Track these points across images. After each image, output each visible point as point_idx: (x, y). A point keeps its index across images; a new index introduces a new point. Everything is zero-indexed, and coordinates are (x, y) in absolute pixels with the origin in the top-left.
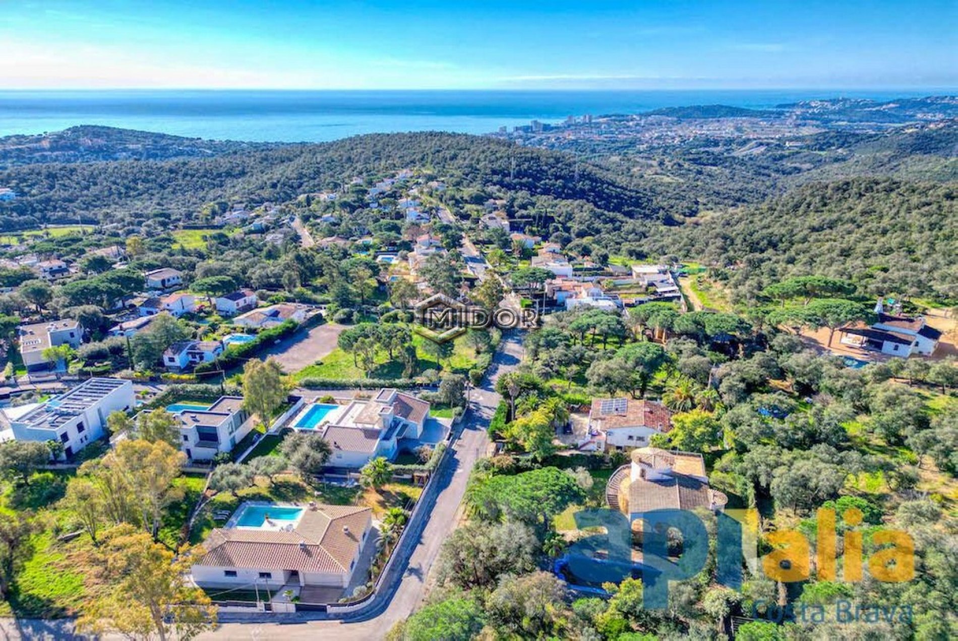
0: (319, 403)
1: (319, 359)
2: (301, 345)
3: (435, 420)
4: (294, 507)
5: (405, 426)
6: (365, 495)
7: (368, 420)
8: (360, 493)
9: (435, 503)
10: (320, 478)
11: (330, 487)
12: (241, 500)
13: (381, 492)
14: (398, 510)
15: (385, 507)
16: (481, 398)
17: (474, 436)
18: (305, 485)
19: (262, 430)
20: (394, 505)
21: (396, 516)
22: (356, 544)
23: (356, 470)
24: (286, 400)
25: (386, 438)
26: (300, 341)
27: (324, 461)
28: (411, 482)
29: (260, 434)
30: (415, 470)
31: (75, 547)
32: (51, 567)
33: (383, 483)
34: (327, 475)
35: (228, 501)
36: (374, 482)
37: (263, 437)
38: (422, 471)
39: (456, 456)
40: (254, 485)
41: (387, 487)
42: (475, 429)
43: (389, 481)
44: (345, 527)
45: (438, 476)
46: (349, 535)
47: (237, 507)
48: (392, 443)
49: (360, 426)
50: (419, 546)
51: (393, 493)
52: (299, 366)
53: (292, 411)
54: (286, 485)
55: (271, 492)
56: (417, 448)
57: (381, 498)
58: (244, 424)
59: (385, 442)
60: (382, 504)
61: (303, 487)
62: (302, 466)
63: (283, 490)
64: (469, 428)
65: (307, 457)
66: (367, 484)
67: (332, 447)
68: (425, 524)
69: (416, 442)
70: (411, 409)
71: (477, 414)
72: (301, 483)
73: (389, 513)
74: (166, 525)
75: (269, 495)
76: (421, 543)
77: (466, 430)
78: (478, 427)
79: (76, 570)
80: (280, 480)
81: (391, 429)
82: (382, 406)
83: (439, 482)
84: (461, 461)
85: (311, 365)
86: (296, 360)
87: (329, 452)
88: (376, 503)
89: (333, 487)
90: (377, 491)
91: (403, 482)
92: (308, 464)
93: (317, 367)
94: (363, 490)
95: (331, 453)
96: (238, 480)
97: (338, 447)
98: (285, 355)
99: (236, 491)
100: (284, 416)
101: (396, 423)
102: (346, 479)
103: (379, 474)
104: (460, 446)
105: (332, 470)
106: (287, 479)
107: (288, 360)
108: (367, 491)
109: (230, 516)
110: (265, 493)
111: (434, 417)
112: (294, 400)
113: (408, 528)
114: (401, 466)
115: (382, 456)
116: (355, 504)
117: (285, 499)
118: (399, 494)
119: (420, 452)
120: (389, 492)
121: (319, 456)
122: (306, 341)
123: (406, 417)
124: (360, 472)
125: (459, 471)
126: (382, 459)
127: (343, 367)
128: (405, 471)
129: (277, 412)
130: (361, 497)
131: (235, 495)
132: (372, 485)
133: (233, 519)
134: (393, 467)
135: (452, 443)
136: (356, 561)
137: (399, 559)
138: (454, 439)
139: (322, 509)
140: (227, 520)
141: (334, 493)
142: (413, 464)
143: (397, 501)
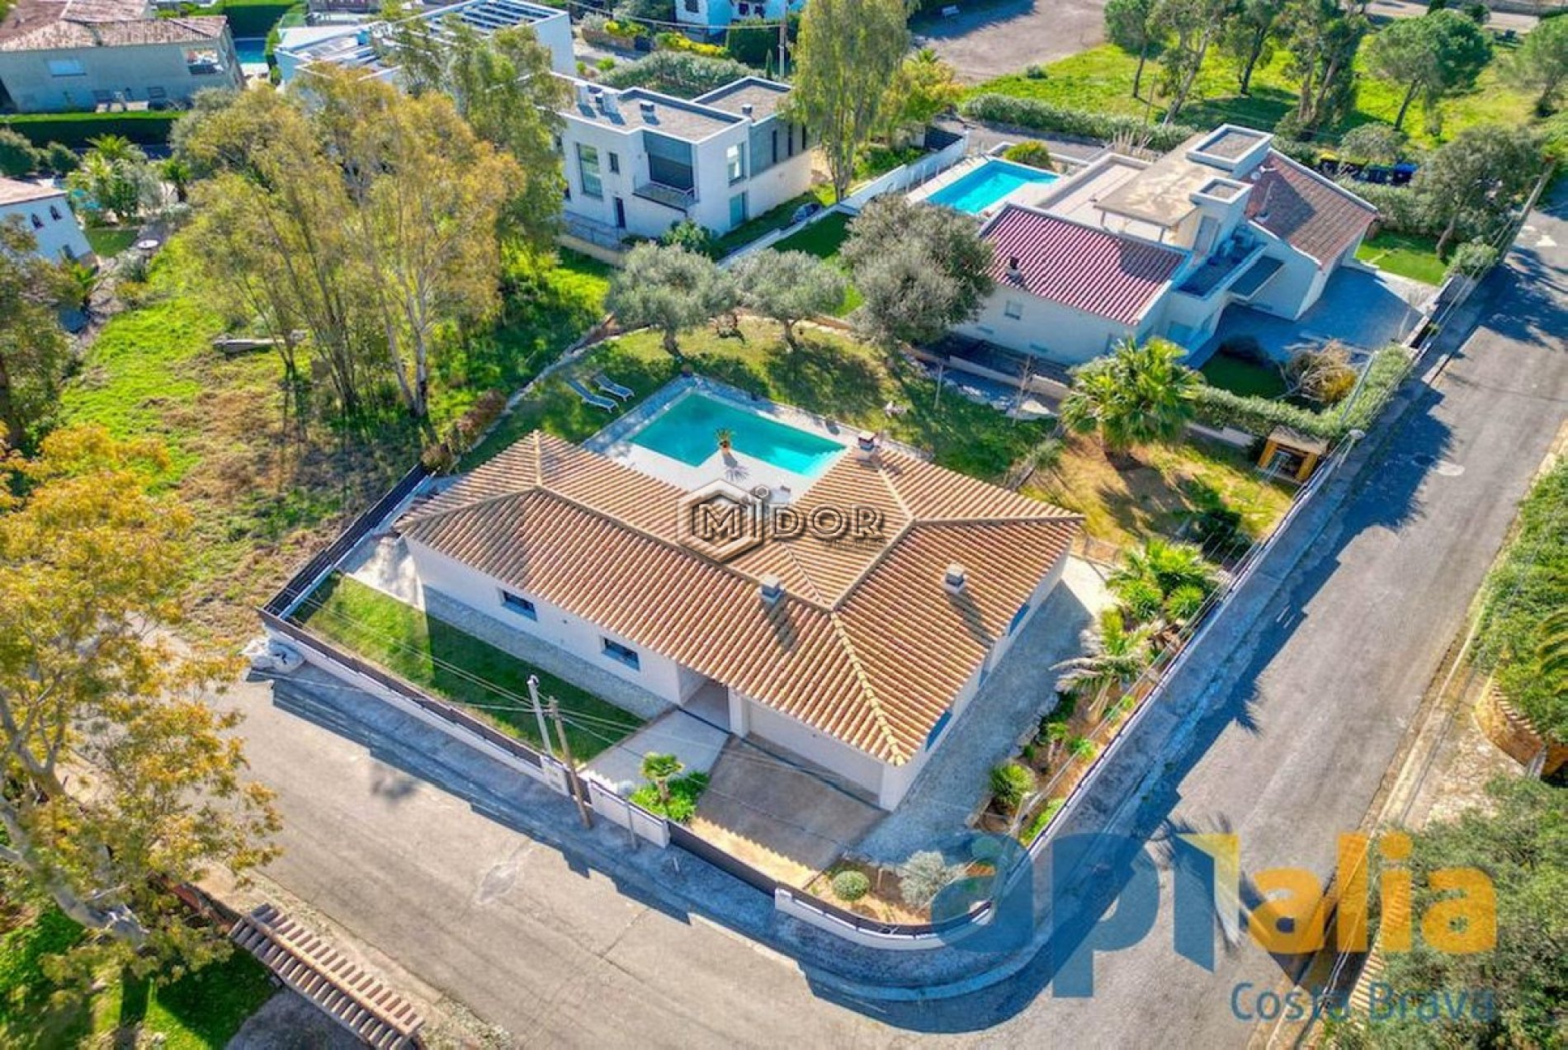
0: (1003, 160)
1: (1041, 63)
2: (1004, 27)
3: (1370, 276)
4: (823, 432)
5: (1270, 265)
6: (1066, 459)
7: (1148, 209)
8: (1047, 446)
9: (1329, 566)
10: (931, 366)
11: (953, 400)
12: (682, 367)
13: (1125, 464)
14: (1182, 555)
15: (1125, 521)
16: (1546, 242)
17: (1517, 361)
18: (882, 372)
19: (827, 198)
20: (1160, 525)
21: (1170, 581)
22: (978, 652)
23: (1059, 369)
24: (920, 140)
25: (1194, 287)
26: (1008, 17)
27: (958, 311)
28: (1248, 459)
29: (816, 207)
30: (1276, 423)
31: (237, 376)
32: (153, 410)
33: (1146, 435)
34: (956, 362)
35: (647, 358)
36: (1115, 423)
37: (821, 215)
38: (1307, 433)
39: (1435, 412)
40: (736, 334)
41: (1154, 454)
42: (1523, 336)
43: (1168, 434)
44: (955, 569)
45: (1356, 468)
46: (963, 604)
47: (661, 384)
48: (1207, 309)
49: (1115, 224)
50: (1232, 729)
51: (1170, 480)
52: (983, 73)
53: (923, 165)
54: (825, 357)
55: (772, 368)
56: (1293, 350)
57: (1119, 485)
58: (782, 168)
59: (1187, 301)
60: (1118, 506)
61: (872, 374)
62: (882, 308)
63: (810, 370)
64: (1498, 328)
65: (909, 280)
66: (1085, 423)
67: (998, 271)
68: (1274, 638)
69: (1287, 327)
70: (1309, 212)
71: (1535, 289)
72: (873, 363)
73: (1140, 553)
74: (469, 383)
75: (763, 375)
76: (1247, 723)
77: (1482, 332)
78: (1532, 330)
79: (193, 440)
80: (813, 337)
81: (1219, 262)
82: (1211, 175)
83: (1356, 486)
84: (1460, 433)
85: (1014, 74)
86: (982, 60)
87: (984, 286)
88: (1093, 497)
89: (964, 401)
90: (1110, 456)
91: (1216, 451)
92: (903, 307)
93: (1029, 82)
94: (1062, 436)
95: (988, 293)
96: (682, 302)
97: (1019, 280)
98: (957, 45)
99: (679, 338)
100: (898, 174)
101: (1241, 244)
102: (1012, 389)
103: (1144, 401)
104: (1455, 379)
105: (976, 350)
106: (834, 342)
107: (960, 55)
108: (1072, 445)
109: (629, 404)
110: (756, 365)
111: (1369, 264)
112: (938, 140)
113: (1201, 637)
114: (1225, 395)
115: (1169, 337)
116: (1019, 485)
117: (806, 399)
118: (1191, 488)
119: (1304, 364)
120: (1154, 472)
121: (948, 288)
122: (1023, 20)
123: (1284, 231)
124: (1070, 383)
125: (1445, 469)
126: (1168, 350)
127: (1096, 93)
128: (1229, 414)
129: (880, 163)
130: (1049, 463)
131: (672, 348)
132: (1100, 431)
133: (634, 420)
134: (1197, 390)
135: (1427, 361)
136: (957, 713)
137: (1141, 760)
138: (1437, 350)
139: (895, 470)
140: (615, 415)
141: (962, 422)
142: (1269, 396)
143: (1181, 514)
